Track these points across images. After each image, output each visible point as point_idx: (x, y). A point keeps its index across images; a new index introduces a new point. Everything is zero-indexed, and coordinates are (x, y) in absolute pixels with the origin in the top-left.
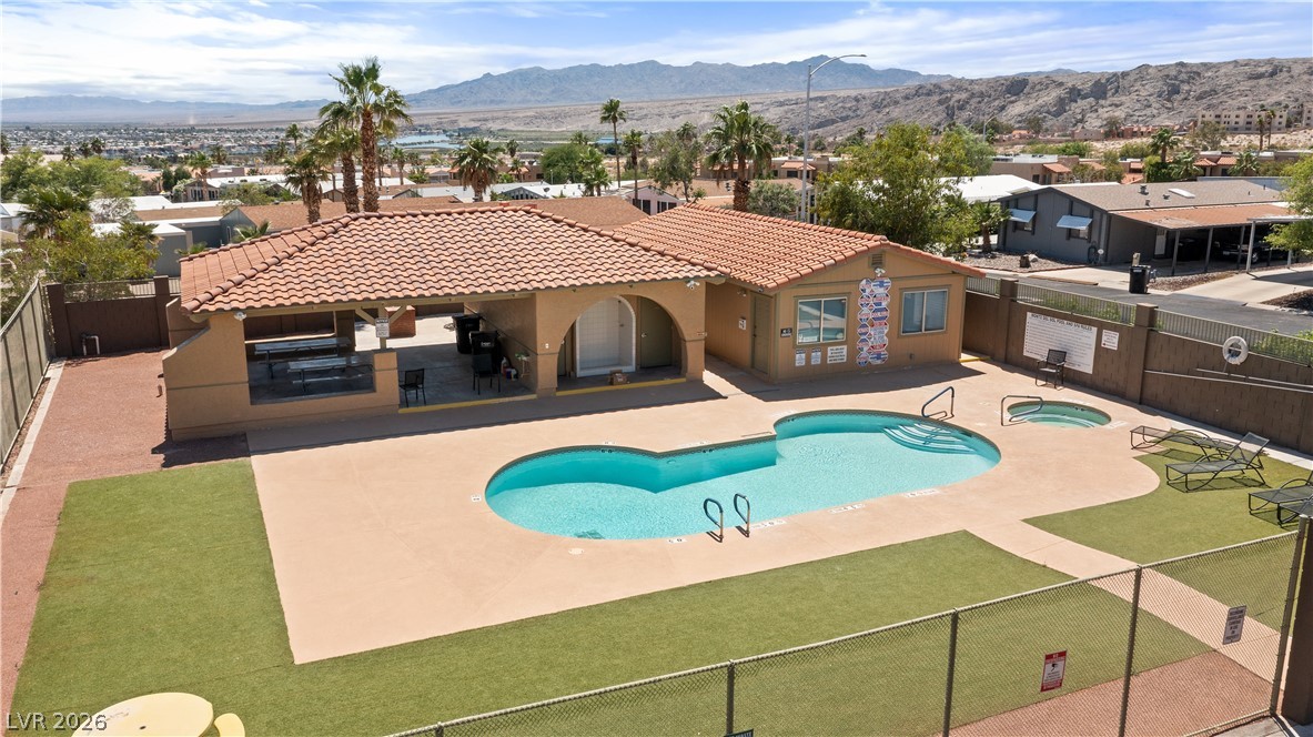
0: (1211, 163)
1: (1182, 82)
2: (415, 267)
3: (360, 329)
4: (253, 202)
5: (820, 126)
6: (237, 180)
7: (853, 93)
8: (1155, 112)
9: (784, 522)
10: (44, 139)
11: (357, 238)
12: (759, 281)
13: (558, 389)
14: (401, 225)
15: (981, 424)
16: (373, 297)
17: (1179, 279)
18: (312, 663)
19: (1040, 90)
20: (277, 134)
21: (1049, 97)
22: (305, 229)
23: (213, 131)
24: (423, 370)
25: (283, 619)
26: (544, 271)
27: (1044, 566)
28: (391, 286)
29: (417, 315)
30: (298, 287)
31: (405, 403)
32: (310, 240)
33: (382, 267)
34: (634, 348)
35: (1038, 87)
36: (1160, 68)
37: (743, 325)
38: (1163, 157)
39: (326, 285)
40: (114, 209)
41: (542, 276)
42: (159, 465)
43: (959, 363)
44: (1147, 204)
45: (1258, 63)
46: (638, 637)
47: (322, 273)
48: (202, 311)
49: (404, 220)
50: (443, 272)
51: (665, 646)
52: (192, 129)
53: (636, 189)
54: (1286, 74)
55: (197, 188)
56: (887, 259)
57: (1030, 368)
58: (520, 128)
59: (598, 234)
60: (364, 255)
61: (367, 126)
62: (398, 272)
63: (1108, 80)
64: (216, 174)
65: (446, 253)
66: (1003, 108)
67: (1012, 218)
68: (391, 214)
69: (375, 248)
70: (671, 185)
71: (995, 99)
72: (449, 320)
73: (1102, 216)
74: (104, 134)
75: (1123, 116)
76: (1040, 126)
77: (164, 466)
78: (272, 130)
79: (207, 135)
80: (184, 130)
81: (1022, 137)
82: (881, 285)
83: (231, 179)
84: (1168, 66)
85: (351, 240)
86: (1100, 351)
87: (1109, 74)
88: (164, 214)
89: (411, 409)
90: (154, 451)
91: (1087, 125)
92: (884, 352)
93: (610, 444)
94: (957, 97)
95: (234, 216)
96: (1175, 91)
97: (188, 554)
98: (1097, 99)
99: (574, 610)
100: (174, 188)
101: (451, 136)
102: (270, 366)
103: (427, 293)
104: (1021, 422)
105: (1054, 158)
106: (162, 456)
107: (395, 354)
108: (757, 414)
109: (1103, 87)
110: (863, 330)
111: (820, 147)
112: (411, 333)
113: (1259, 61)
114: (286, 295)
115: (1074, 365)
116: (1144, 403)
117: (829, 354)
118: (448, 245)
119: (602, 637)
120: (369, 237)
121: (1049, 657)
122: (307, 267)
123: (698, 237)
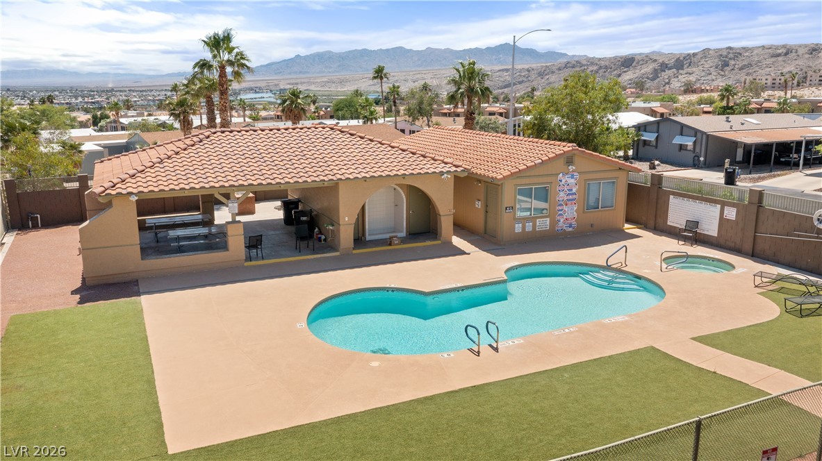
0: (758, 106)
1: (730, 59)
2: (255, 165)
3: (218, 209)
4: (148, 130)
5: (506, 87)
6: (140, 119)
7: (526, 66)
8: (714, 77)
9: (522, 341)
10: (18, 96)
11: (215, 145)
12: (491, 175)
13: (354, 249)
14: (245, 137)
15: (647, 271)
16: (226, 185)
17: (756, 176)
18: (182, 453)
19: (642, 64)
20: (166, 93)
21: (648, 69)
22: (180, 140)
23: (125, 91)
24: (261, 235)
25: (160, 417)
26: (345, 167)
27: (715, 373)
28: (239, 177)
29: (256, 200)
30: (174, 178)
31: (249, 258)
32: (183, 146)
33: (233, 164)
34: (405, 221)
35: (641, 62)
36: (717, 51)
37: (479, 205)
38: (728, 103)
39: (194, 177)
40: (57, 135)
41: (343, 171)
42: (75, 303)
43: (623, 231)
44: (731, 128)
45: (777, 48)
46: (426, 430)
47: (191, 168)
48: (106, 195)
49: (248, 134)
50: (275, 168)
51: (447, 437)
52: (112, 90)
53: (396, 122)
54: (794, 54)
55: (113, 125)
56: (576, 160)
57: (673, 233)
58: (319, 89)
59: (380, 143)
60: (220, 157)
61: (223, 74)
62: (244, 168)
63: (684, 58)
64: (126, 116)
65: (277, 155)
66: (619, 75)
67: (643, 138)
68: (239, 130)
69: (228, 152)
70: (418, 119)
71: (615, 70)
72: (279, 203)
73: (702, 135)
74: (57, 93)
75: (694, 80)
76: (643, 86)
77: (79, 303)
78: (162, 90)
79: (121, 94)
80: (107, 91)
81: (632, 93)
82: (572, 177)
83: (136, 119)
84: (721, 49)
85: (211, 147)
86: (723, 221)
87: (685, 54)
88: (90, 138)
89: (253, 263)
90: (74, 292)
91: (672, 86)
92: (574, 222)
93: (393, 286)
94: (591, 68)
95: (136, 139)
96: (726, 64)
97: (92, 368)
98: (678, 70)
99: (376, 409)
100: (99, 125)
101: (275, 94)
102: (156, 234)
103: (264, 182)
104: (673, 269)
105: (658, 104)
106: (78, 296)
107: (242, 224)
108: (492, 266)
109: (681, 63)
110: (560, 208)
111: (506, 99)
112: (252, 212)
113: (778, 46)
114: (166, 184)
115: (704, 230)
116: (754, 255)
117: (538, 224)
118: (279, 150)
119: (399, 430)
120: (224, 145)
121: (765, 452)
122: (181, 165)
123: (445, 147)
